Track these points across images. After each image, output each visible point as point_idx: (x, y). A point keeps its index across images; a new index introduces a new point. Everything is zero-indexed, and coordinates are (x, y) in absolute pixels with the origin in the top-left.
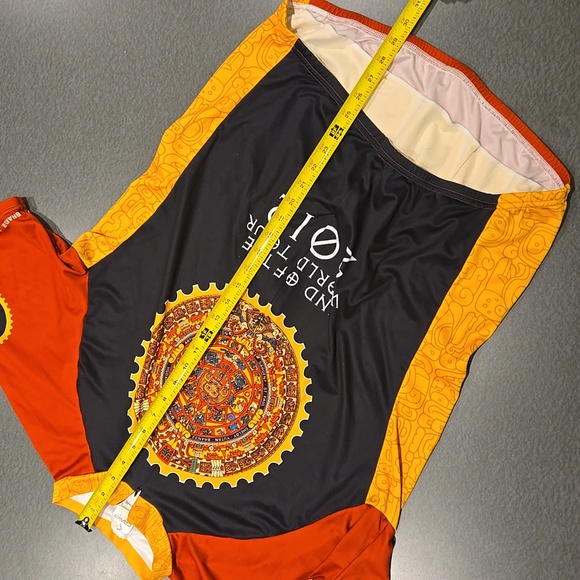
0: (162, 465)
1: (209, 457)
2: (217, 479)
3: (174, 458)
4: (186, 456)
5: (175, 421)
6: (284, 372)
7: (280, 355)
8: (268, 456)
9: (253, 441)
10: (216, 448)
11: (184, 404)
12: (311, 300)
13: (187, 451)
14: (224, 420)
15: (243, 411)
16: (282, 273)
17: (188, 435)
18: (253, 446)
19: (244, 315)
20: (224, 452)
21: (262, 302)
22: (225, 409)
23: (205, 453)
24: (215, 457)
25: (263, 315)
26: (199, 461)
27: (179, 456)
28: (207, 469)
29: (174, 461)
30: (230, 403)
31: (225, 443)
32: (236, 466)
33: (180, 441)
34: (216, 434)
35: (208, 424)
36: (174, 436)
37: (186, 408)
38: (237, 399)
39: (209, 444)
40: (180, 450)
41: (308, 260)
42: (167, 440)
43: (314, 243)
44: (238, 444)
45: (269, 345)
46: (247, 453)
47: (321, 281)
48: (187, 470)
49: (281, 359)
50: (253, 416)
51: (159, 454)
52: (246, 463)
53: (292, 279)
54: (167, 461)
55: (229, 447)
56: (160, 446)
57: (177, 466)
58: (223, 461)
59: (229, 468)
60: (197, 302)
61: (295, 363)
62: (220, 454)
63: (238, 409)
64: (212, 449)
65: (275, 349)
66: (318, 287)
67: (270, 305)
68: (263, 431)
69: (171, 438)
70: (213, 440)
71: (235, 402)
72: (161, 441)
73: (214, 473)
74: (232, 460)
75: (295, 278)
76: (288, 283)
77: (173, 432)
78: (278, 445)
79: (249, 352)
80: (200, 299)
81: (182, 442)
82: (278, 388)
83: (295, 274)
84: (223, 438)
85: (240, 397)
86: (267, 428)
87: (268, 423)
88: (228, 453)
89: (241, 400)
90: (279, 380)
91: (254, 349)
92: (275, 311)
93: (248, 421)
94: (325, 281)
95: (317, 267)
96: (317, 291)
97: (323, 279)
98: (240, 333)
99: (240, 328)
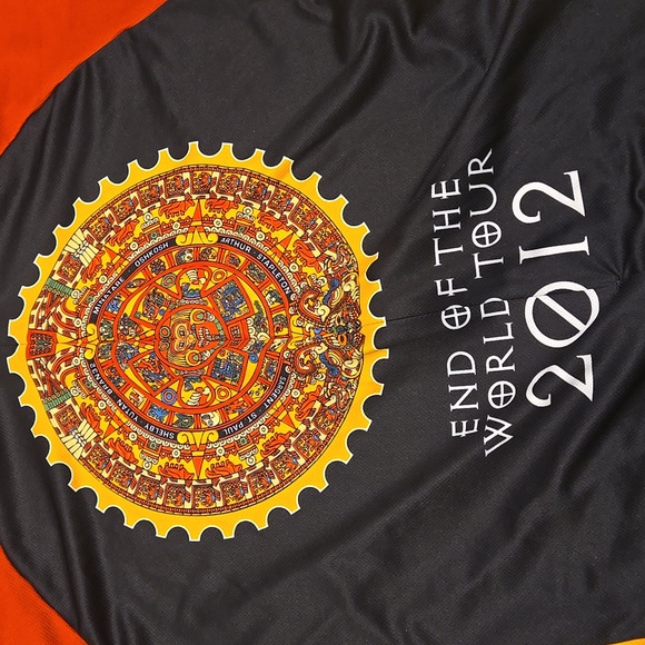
0: (21, 350)
1: (87, 412)
2: (65, 450)
3: (43, 361)
4: (58, 377)
5: (93, 319)
6: (302, 428)
7: (323, 400)
8: (157, 507)
9: (163, 462)
10: (107, 412)
11: (128, 310)
12: (450, 372)
13: (67, 373)
14: (155, 390)
15: (193, 408)
16: (451, 292)
17: (89, 355)
18: (155, 469)
20: (111, 429)
21: (377, 306)
22: (172, 379)
23: (89, 402)
24: (94, 422)
25: (358, 326)
26: (69, 402)
27: (50, 366)
28: (68, 425)
29: (38, 365)
30: (187, 379)
31: (124, 420)
32: (108, 466)
33: (72, 349)
34: (127, 395)
35: (129, 372)
36: (74, 335)
38: (203, 385)
39: (104, 396)
40: (60, 360)
41: (507, 312)
42: (60, 330)
43: (542, 294)
44: (139, 441)
45: (324, 369)
46: (139, 470)
47: (494, 364)
48: (44, 395)
49: (317, 405)
50: (198, 429)
51: (32, 334)
52: (124, 478)
53: (456, 315)
54: (30, 354)
55: (125, 430)
56: (44, 326)
57: (35, 376)
58: (97, 439)
59: (97, 457)
60: (295, 201)
62: (104, 425)
63: (189, 398)
64: (102, 405)
65: (327, 381)
66: (481, 366)
67: (382, 322)
68: (190, 467)
69: (66, 334)
70: (115, 397)
71: (196, 385)
72: (51, 320)
73: (71, 441)
74: (111, 452)
75: (462, 319)
76: (444, 317)
77: (77, 330)
78: (183, 512)
79: (286, 348)
80: (304, 200)
81: (75, 354)
82: (269, 436)
83: (468, 312)
84: (129, 410)
85: (209, 386)
86: (199, 468)
87: (206, 465)
88: (115, 435)
89: (207, 391)
90: (283, 429)
91: (295, 354)
92: (381, 340)
93: (184, 428)
94: (501, 368)
95: (510, 337)
96: (473, 371)
97: (501, 362)
98: (306, 316)
99: (312, 308)
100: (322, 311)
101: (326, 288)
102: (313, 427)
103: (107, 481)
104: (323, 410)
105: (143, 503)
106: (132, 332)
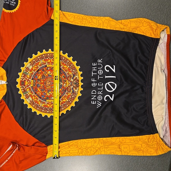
0: (19, 84)
1: (30, 95)
2: (27, 102)
3: (23, 86)
4: (26, 89)
5: (33, 79)
6: (68, 101)
7: (71, 96)
8: (43, 112)
9: (44, 104)
10: (34, 96)
11: (39, 78)
12: (92, 93)
13: (27, 88)
14: (42, 92)
15: (49, 96)
16: (94, 81)
17: (32, 86)
18: (42, 106)
19: (75, 78)
20: (35, 99)
21: (82, 81)
22: (46, 91)
23: (31, 94)
24: (32, 97)
25: (78, 84)
26: (27, 93)
27: (24, 87)
28: (27, 97)
29: (22, 87)
31: (37, 97)
32: (34, 105)
33: (28, 84)
34: (38, 93)
35: (39, 89)
36: (29, 82)
37: (38, 80)
38: (51, 92)
39: (34, 93)
40: (26, 86)
41: (102, 85)
42: (26, 81)
43: (108, 83)
44: (40, 101)
45: (72, 91)
46: (40, 105)
47: (99, 93)
48: (23, 92)
49: (70, 97)
50: (50, 99)
51: (21, 81)
52: (37, 107)
53: (94, 84)
54: (21, 85)
55: (37, 99)
56: (23, 80)
57: (22, 89)
58: (32, 100)
59: (32, 103)
60: (68, 61)
61: (72, 102)
62: (34, 98)
63: (48, 94)
64: (33, 94)
65: (72, 93)
67: (82, 84)
68: (49, 105)
69: (27, 81)
70: (35, 93)
71: (49, 92)
72: (25, 79)
73: (28, 100)
74: (35, 102)
75: (95, 85)
76: (92, 84)
77: (29, 81)
78: (47, 113)
79: (66, 87)
80: (70, 61)
81: (29, 85)
82: (62, 101)
84: (38, 96)
86: (50, 106)
87: (51, 105)
88: (35, 100)
89: (51, 93)
90: (64, 100)
91: (68, 88)
92: (82, 86)
93: (48, 99)
94: (100, 94)
95: (102, 89)
96: (96, 94)
97: (100, 93)
98: (69, 81)
99: (70, 79)
100: (72, 80)
101: (72, 76)
102: (69, 100)
103: (34, 107)
104: (71, 98)
105: (40, 111)
106: (39, 81)
